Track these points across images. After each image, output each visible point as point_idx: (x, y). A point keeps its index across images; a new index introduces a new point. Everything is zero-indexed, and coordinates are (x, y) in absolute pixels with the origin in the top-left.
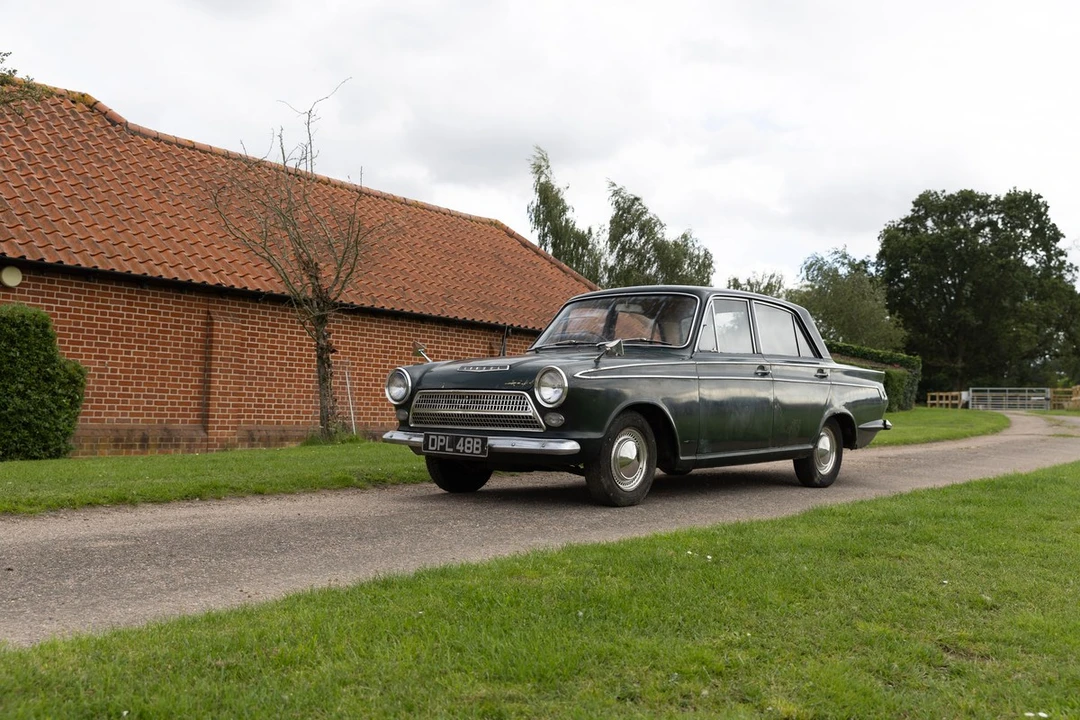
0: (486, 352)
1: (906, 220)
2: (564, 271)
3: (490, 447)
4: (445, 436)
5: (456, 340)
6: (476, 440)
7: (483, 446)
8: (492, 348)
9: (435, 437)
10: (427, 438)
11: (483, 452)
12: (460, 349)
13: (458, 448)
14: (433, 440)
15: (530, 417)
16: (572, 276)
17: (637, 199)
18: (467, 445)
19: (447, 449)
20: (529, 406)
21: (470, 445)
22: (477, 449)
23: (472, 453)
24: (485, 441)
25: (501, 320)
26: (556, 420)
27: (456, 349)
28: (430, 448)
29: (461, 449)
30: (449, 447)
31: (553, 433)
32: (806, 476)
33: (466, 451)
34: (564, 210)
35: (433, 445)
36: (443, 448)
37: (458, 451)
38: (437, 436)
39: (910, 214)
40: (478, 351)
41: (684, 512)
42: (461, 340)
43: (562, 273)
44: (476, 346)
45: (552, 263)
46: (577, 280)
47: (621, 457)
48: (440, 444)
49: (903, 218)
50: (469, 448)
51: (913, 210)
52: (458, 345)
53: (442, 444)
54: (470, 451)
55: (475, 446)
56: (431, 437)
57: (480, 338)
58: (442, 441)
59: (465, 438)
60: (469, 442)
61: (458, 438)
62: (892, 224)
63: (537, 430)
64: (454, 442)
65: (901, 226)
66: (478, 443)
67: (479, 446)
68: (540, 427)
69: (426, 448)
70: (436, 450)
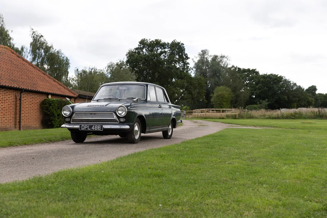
0: (14, 98)
1: (136, 49)
2: (34, 67)
3: (103, 128)
4: (88, 125)
5: (4, 94)
6: (98, 126)
7: (101, 128)
8: (16, 97)
9: (84, 126)
10: (81, 126)
11: (101, 129)
12: (5, 97)
13: (92, 128)
14: (83, 127)
15: (115, 119)
16: (37, 69)
17: (42, 36)
18: (95, 128)
19: (88, 129)
20: (114, 116)
21: (97, 128)
23: (97, 130)
24: (102, 126)
25: (20, 86)
26: (122, 120)
27: (4, 97)
28: (82, 129)
29: (94, 129)
30: (89, 128)
31: (121, 123)
32: (166, 136)
33: (95, 129)
34: (10, 39)
35: (83, 128)
36: (87, 129)
37: (93, 129)
38: (84, 125)
39: (137, 46)
40: (11, 98)
41: (147, 145)
42: (5, 94)
43: (34, 68)
44: (11, 96)
45: (29, 64)
46: (39, 71)
47: (136, 130)
49: (135, 48)
50: (96, 128)
51: (139, 45)
52: (5, 96)
53: (86, 128)
54: (97, 129)
55: (98, 128)
56: (82, 126)
57: (12, 93)
58: (86, 127)
59: (95, 126)
60: (96, 127)
61: (93, 126)
62: (131, 50)
63: (116, 123)
64: (91, 127)
65: (134, 51)
66: (99, 127)
67: (100, 128)
68: (118, 122)
69: (81, 128)
70: (84, 129)
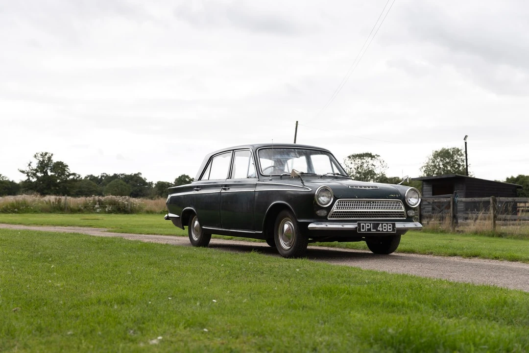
3: (396, 228)
4: (370, 223)
6: (388, 225)
7: (393, 227)
9: (364, 224)
10: (359, 224)
11: (393, 230)
13: (379, 229)
14: (363, 226)
15: (403, 212)
18: (384, 227)
19: (372, 230)
20: (402, 207)
21: (386, 227)
22: (390, 229)
23: (387, 231)
24: (394, 225)
26: (411, 213)
28: (362, 230)
29: (381, 229)
30: (373, 229)
35: (363, 229)
36: (369, 230)
37: (379, 231)
38: (365, 223)
48: (367, 227)
50: (385, 229)
53: (368, 228)
55: (389, 227)
56: (362, 224)
58: (368, 226)
59: (382, 224)
60: (385, 226)
61: (379, 224)
63: (402, 218)
64: (376, 226)
66: (390, 226)
67: (391, 227)
68: (404, 217)
69: (360, 230)
70: (365, 231)
